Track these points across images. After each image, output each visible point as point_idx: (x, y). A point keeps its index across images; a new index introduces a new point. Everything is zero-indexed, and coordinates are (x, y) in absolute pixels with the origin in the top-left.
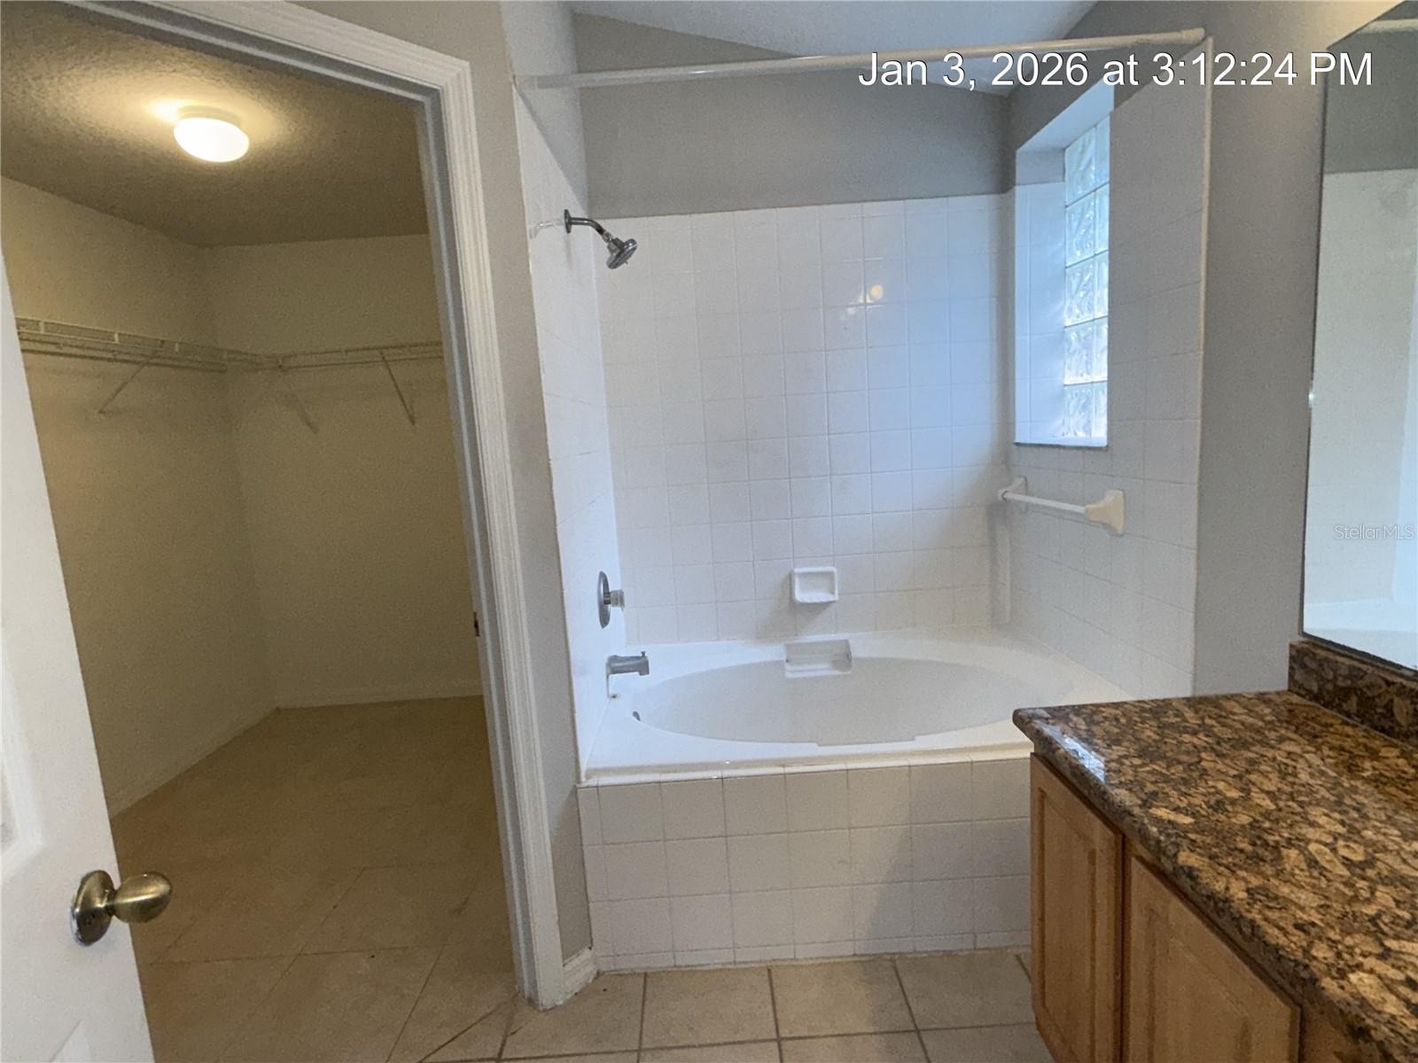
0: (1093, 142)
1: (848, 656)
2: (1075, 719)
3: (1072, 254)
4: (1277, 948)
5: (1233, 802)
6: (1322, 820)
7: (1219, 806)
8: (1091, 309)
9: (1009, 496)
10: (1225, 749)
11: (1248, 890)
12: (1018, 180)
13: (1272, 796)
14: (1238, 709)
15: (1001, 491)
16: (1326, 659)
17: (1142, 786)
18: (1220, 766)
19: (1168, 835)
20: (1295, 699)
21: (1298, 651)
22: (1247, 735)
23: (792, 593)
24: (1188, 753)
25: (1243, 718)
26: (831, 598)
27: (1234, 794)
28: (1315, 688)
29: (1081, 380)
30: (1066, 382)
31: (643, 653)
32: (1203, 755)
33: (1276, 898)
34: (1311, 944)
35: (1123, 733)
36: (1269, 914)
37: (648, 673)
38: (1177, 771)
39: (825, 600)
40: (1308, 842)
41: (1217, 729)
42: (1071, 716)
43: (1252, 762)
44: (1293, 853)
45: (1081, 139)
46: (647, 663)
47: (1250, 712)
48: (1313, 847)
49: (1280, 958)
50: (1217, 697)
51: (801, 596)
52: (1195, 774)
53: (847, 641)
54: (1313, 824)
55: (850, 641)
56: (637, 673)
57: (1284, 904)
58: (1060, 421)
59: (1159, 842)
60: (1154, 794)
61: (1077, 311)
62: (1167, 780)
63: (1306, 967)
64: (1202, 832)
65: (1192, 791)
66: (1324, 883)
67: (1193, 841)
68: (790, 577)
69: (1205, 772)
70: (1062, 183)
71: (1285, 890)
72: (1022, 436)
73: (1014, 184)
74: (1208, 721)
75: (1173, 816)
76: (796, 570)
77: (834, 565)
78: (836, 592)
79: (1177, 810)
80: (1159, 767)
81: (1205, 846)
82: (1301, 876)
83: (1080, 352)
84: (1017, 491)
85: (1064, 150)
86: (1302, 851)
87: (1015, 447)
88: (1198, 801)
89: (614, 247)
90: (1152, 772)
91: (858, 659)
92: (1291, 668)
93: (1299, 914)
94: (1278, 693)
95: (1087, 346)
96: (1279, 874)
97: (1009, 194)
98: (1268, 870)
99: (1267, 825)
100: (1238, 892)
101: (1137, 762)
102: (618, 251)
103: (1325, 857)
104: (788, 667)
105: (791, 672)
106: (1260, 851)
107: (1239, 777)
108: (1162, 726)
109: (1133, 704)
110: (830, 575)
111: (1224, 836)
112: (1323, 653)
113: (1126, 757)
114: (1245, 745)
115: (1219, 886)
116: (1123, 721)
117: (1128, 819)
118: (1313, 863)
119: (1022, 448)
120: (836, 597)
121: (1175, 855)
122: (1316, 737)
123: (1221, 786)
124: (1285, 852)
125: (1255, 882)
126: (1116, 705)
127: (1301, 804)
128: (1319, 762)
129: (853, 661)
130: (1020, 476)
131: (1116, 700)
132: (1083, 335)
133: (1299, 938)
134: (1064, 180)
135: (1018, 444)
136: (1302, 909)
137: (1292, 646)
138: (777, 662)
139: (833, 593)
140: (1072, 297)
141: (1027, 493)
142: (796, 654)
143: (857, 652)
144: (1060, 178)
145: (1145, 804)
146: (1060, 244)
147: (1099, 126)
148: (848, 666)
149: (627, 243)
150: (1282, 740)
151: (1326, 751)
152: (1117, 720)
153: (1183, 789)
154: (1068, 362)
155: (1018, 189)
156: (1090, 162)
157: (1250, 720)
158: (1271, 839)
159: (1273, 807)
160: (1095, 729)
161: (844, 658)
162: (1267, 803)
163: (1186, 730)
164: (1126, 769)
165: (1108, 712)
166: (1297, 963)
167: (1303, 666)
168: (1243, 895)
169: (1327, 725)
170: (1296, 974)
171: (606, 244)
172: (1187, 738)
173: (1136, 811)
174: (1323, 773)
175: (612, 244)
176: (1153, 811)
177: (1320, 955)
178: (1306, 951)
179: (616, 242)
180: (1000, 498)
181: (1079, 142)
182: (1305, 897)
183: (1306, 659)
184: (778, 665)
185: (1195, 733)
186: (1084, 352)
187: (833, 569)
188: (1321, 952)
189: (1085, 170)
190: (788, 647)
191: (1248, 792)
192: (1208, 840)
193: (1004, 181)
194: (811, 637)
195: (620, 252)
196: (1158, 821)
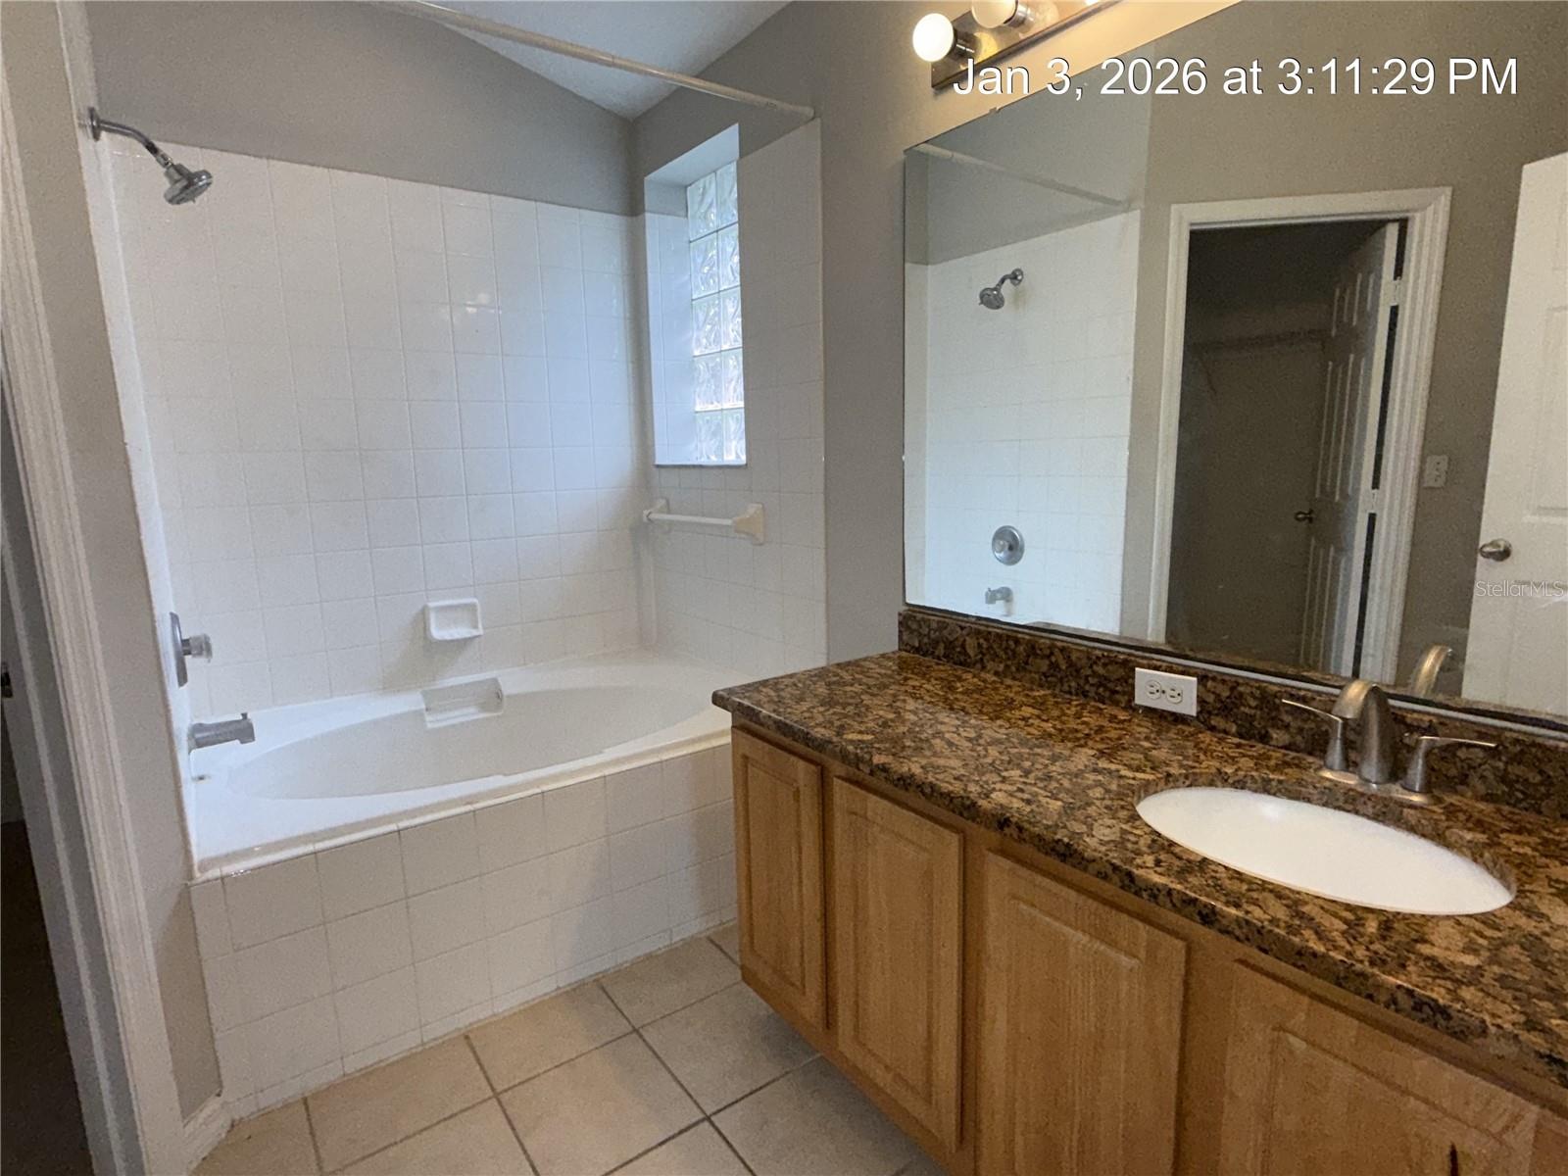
0: (713, 185)
1: (499, 696)
2: (764, 690)
3: (697, 287)
4: (949, 794)
5: (892, 721)
6: (947, 720)
7: (885, 725)
8: (717, 341)
9: (654, 516)
10: (875, 690)
11: (922, 767)
12: (646, 208)
13: (915, 713)
14: (873, 666)
15: (646, 512)
16: (923, 619)
17: (832, 723)
18: (876, 702)
19: (862, 749)
20: (904, 654)
21: (904, 617)
22: (885, 680)
23: (426, 629)
24: (852, 697)
25: (878, 670)
26: (475, 633)
27: (892, 716)
28: (917, 645)
29: (711, 407)
30: (698, 409)
31: (245, 716)
32: (863, 697)
33: (938, 767)
34: (966, 785)
35: (803, 693)
36: (937, 776)
37: (254, 740)
38: (850, 709)
39: (468, 636)
40: (943, 733)
41: (865, 680)
42: (761, 688)
43: (894, 696)
44: (938, 741)
45: (702, 180)
46: (250, 727)
47: (880, 666)
48: (947, 736)
49: (951, 800)
50: (857, 661)
51: (438, 633)
52: (863, 709)
53: (495, 681)
54: (942, 723)
55: (499, 679)
56: (237, 742)
57: (945, 770)
58: (693, 446)
59: (856, 754)
60: (842, 727)
61: (704, 341)
62: (846, 716)
63: (968, 798)
64: (881, 742)
65: (866, 720)
66: (960, 752)
67: (879, 749)
68: (424, 613)
69: (868, 708)
70: (682, 219)
71: (941, 762)
72: (661, 459)
73: (643, 211)
74: (857, 676)
75: (860, 737)
76: (432, 604)
77: (475, 597)
78: (480, 626)
79: (861, 732)
80: (838, 709)
81: (886, 750)
82: (947, 752)
83: (709, 381)
84: (660, 511)
85: (686, 187)
86: (943, 739)
87: (654, 469)
88: (871, 725)
89: (177, 176)
90: (834, 713)
91: (508, 696)
92: (900, 632)
93: (954, 772)
94: (893, 653)
95: (715, 375)
96: (935, 754)
97: (640, 217)
98: (928, 753)
99: (917, 729)
100: (917, 770)
101: (821, 709)
102: (184, 183)
103: (955, 739)
104: (428, 718)
105: (432, 722)
106: (919, 744)
107: (890, 706)
108: (829, 684)
109: (803, 673)
110: (472, 608)
111: (896, 741)
112: (919, 616)
113: (813, 707)
114: (886, 686)
115: (905, 769)
116: (800, 685)
117: (830, 746)
118: (950, 744)
119: (663, 470)
120: (480, 632)
121: (871, 759)
122: (925, 674)
123: (881, 713)
124: (933, 741)
125: (924, 762)
126: (791, 676)
127: (931, 713)
128: (932, 688)
129: (505, 699)
130: (662, 498)
131: (789, 673)
132: (710, 365)
133: (958, 784)
134: (687, 216)
135: (658, 466)
136: (954, 769)
137: (900, 614)
138: (416, 712)
139: (476, 627)
140: (698, 329)
141: (669, 512)
142: (437, 701)
143: (508, 688)
144: (683, 213)
145: (838, 734)
146: (687, 277)
147: (718, 172)
148: (498, 707)
149: (198, 175)
150: (906, 679)
151: (934, 682)
152: (795, 685)
153: (859, 719)
154: (698, 390)
155: (648, 215)
156: (711, 205)
157: (883, 671)
158: (923, 737)
159: (916, 719)
160: (782, 694)
161: (493, 697)
162: (913, 718)
163: (845, 684)
164: (816, 715)
165: (787, 681)
166: (962, 797)
167: (908, 628)
168: (921, 770)
169: (928, 667)
170: (963, 805)
171: (165, 170)
172: (848, 688)
173: (835, 739)
174: (937, 694)
175: (172, 170)
176: (845, 736)
177: (973, 789)
178: (965, 790)
179: (179, 169)
180: (645, 519)
181: (700, 184)
182: (955, 763)
183: (910, 623)
184: (418, 714)
185: (852, 685)
186: (712, 381)
187: (475, 600)
188: (973, 788)
189: (706, 212)
190: (425, 694)
191: (899, 713)
192: (887, 745)
193: (633, 206)
194: (453, 679)
195: (187, 185)
196: (851, 742)
